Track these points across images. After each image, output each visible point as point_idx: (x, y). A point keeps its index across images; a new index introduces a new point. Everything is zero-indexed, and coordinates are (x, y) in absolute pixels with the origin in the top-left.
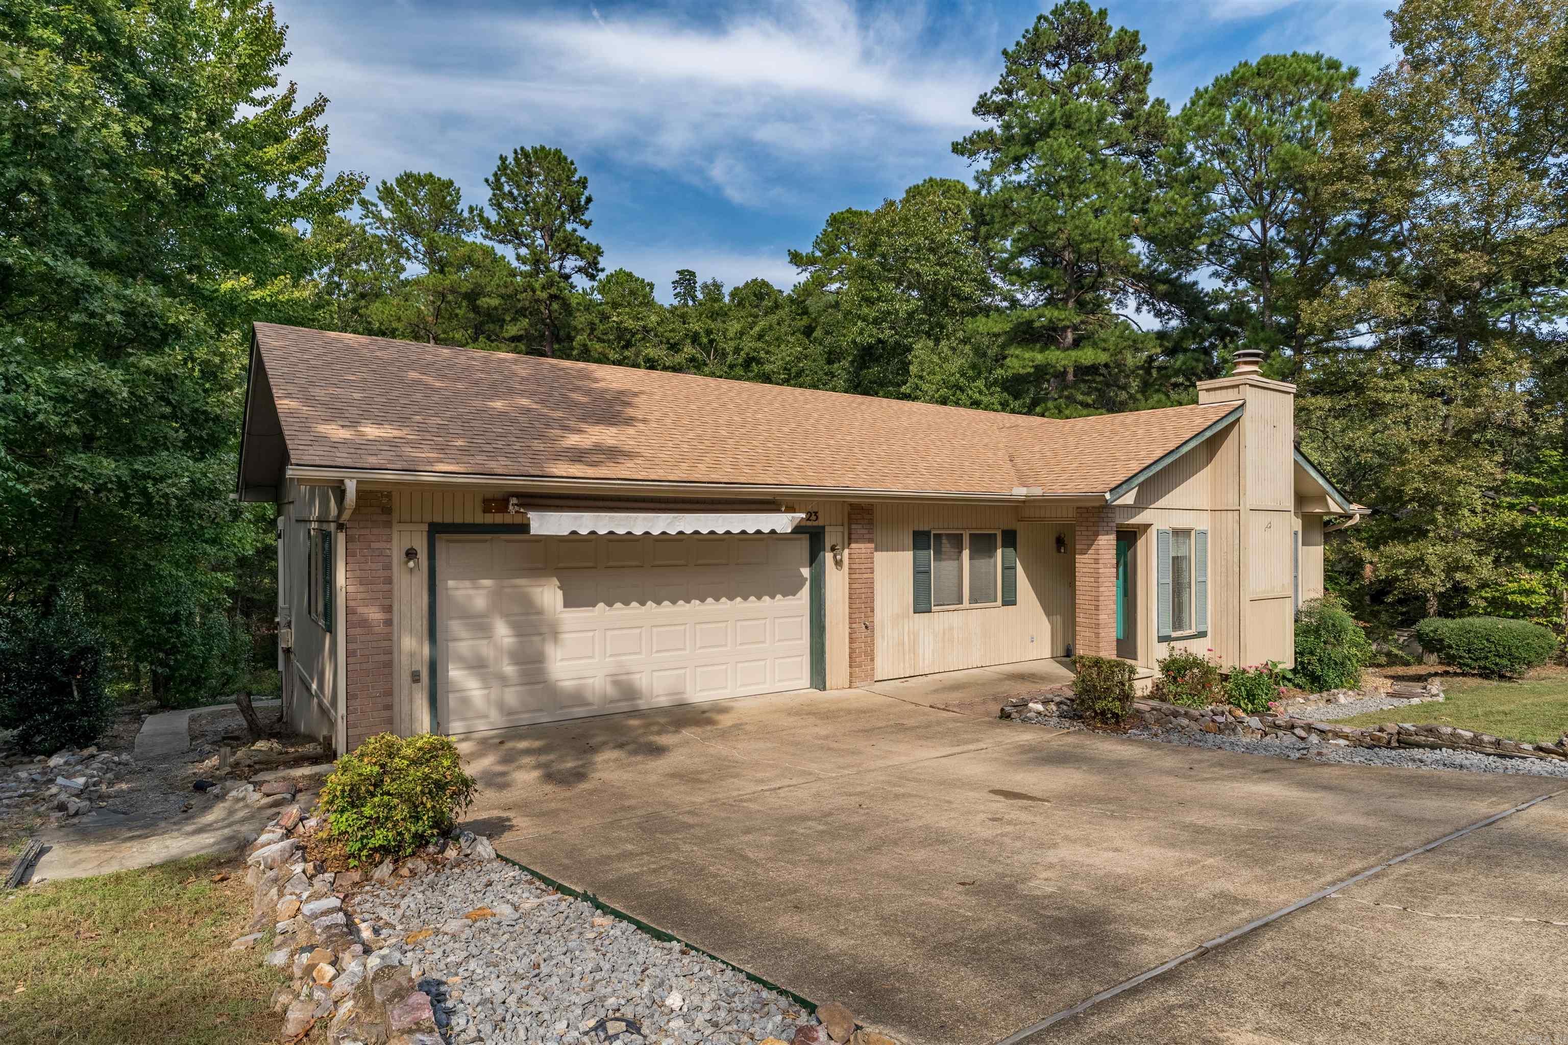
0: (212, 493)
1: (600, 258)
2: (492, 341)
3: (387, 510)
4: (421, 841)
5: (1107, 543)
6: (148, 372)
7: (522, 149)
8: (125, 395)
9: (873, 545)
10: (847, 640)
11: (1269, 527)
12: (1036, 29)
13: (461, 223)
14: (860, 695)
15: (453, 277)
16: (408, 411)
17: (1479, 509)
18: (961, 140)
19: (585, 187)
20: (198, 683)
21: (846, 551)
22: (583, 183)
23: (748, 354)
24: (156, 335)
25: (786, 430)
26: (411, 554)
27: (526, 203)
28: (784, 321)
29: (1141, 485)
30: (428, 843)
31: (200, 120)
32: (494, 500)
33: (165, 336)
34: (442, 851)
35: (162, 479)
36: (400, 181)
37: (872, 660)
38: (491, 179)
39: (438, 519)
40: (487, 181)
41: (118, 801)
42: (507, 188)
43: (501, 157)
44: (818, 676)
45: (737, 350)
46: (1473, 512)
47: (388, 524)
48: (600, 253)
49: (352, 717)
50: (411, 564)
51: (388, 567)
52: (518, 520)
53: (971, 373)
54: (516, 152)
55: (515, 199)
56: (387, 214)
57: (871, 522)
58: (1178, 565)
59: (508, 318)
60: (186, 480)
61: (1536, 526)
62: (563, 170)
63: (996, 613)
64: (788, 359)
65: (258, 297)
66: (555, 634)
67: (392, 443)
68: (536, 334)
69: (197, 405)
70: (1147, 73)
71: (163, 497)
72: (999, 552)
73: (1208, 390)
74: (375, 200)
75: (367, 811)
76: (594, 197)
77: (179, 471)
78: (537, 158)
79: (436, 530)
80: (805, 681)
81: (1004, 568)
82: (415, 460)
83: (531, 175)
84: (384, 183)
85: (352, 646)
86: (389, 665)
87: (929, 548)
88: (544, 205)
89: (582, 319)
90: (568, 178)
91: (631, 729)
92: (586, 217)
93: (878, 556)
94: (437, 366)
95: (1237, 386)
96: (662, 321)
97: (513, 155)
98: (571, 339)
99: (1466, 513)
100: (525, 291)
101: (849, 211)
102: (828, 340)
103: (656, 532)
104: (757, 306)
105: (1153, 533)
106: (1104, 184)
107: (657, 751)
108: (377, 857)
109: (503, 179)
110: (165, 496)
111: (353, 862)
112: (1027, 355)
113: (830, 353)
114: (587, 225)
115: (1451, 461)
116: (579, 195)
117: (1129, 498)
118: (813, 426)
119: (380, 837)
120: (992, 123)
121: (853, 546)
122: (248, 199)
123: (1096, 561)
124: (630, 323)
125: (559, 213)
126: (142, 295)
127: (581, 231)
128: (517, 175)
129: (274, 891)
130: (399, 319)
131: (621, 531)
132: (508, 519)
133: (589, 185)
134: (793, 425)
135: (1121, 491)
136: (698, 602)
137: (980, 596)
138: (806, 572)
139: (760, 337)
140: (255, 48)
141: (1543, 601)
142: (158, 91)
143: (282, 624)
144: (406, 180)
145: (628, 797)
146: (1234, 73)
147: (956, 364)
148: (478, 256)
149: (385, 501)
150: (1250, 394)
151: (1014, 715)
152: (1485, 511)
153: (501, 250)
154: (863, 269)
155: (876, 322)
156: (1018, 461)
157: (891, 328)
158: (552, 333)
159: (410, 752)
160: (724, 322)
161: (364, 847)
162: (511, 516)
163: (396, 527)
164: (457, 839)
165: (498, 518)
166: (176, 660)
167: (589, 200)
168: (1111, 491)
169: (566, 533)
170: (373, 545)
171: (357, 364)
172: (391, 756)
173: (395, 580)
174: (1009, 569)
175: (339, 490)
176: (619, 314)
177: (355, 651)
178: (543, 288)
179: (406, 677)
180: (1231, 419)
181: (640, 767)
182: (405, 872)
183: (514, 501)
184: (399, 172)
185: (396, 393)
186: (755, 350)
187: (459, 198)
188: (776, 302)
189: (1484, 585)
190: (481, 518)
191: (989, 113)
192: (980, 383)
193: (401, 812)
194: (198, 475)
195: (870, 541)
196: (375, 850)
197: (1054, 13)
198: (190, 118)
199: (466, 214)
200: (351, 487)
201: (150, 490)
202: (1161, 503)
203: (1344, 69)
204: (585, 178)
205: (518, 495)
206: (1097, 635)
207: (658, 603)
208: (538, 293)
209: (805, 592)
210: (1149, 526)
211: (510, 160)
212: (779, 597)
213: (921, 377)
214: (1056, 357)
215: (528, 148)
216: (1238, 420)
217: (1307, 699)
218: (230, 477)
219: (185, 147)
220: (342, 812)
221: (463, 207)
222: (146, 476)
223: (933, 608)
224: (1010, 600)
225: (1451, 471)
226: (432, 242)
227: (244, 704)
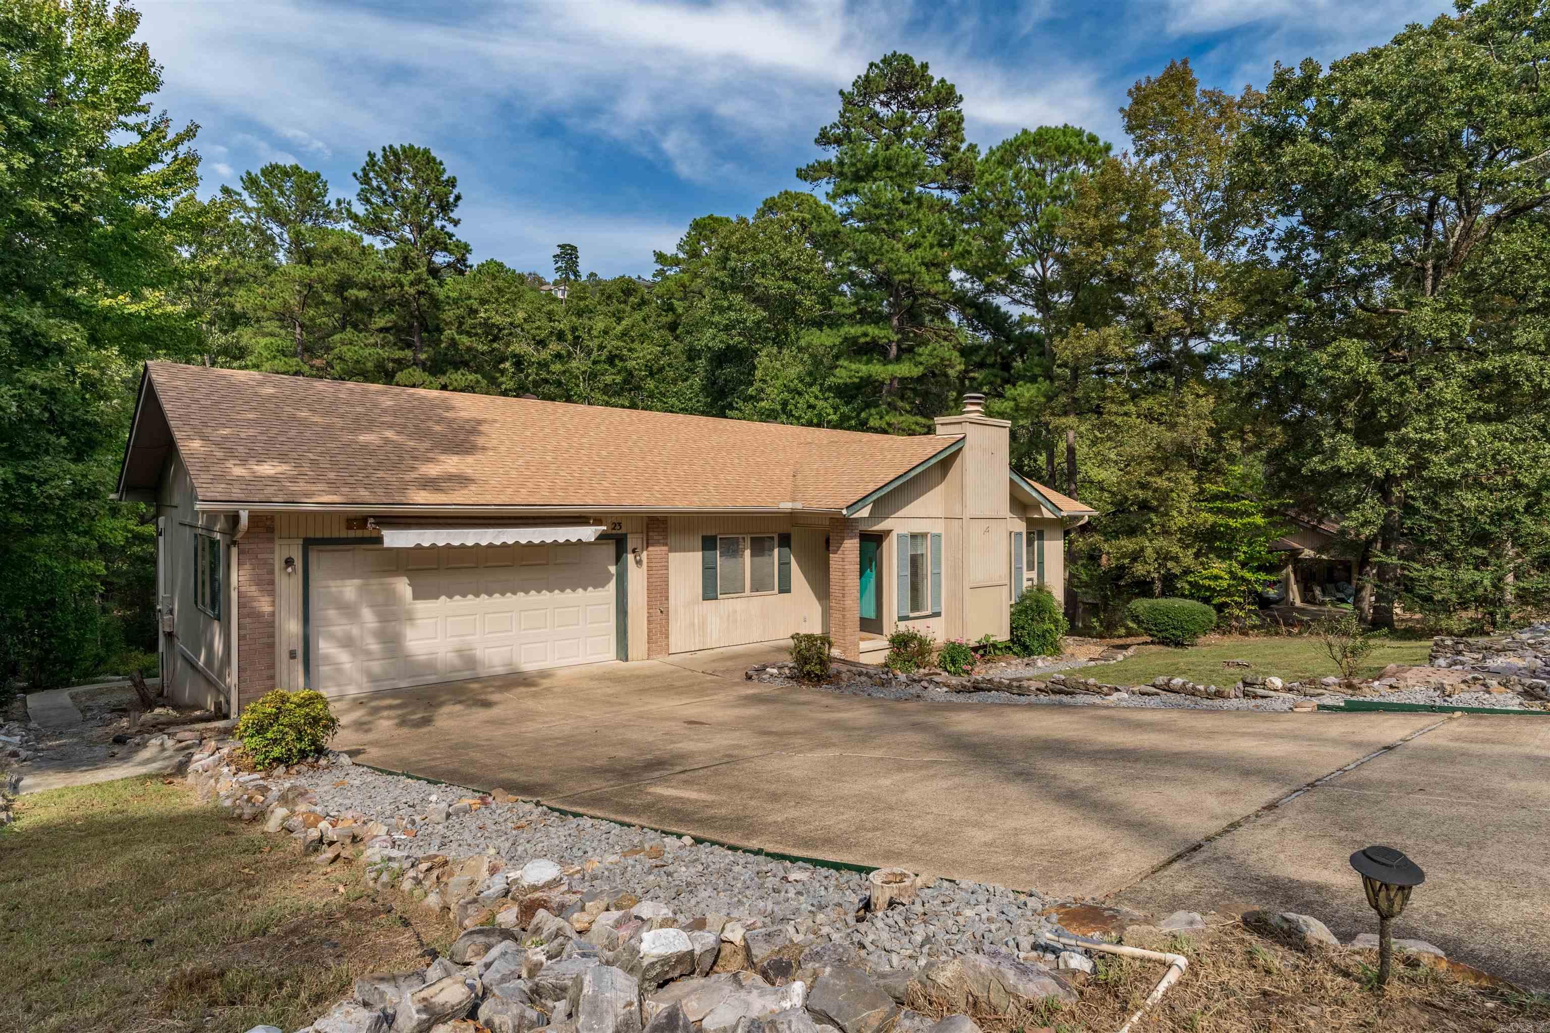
0: (92, 494)
1: (468, 255)
2: (360, 332)
3: (271, 530)
4: (303, 755)
5: (851, 546)
6: (33, 387)
7: (391, 147)
8: (14, 409)
9: (666, 548)
10: (646, 622)
11: (987, 530)
12: (867, 76)
13: (328, 214)
14: (658, 663)
15: (319, 270)
16: (285, 448)
17: (1185, 511)
18: (804, 167)
19: (454, 186)
20: (70, 664)
21: (645, 553)
22: (452, 182)
23: (610, 352)
24: (39, 352)
25: (604, 453)
26: (289, 562)
27: (395, 197)
28: (649, 317)
29: (874, 502)
30: (308, 756)
31: (80, 156)
32: (355, 520)
33: (47, 352)
34: (317, 761)
35: (46, 481)
36: (264, 172)
37: (667, 637)
38: (360, 174)
39: (311, 535)
40: (355, 175)
41: (51, 753)
42: (375, 183)
43: (369, 154)
44: (623, 651)
45: (601, 347)
46: (1180, 512)
47: (271, 540)
48: (469, 251)
49: (243, 685)
50: (290, 570)
51: (272, 572)
52: (374, 534)
53: (808, 379)
54: (384, 149)
55: (384, 193)
56: (251, 203)
57: (665, 530)
58: (915, 563)
59: (376, 309)
60: (68, 482)
61: (1221, 525)
62: (432, 170)
63: (773, 599)
64: (649, 357)
65: (132, 311)
66: (410, 618)
67: (274, 479)
68: (405, 325)
69: (77, 414)
70: (959, 123)
71: (47, 498)
72: (776, 551)
73: (942, 424)
74: (239, 189)
75: (269, 735)
76: (462, 195)
77: (61, 474)
78: (406, 157)
79: (309, 543)
80: (613, 653)
81: (780, 564)
82: (293, 493)
83: (399, 171)
84: (249, 173)
85: (242, 632)
86: (272, 646)
87: (716, 549)
88: (412, 204)
89: (451, 313)
90: (437, 179)
91: (472, 690)
92: (454, 215)
93: (672, 555)
94: (308, 401)
95: (960, 423)
96: (530, 316)
97: (382, 153)
98: (440, 331)
99: (1175, 513)
100: (394, 286)
101: (711, 217)
102: (688, 339)
103: (484, 543)
104: (625, 302)
105: (894, 537)
106: (918, 221)
107: (487, 704)
108: (275, 764)
109: (371, 175)
110: (49, 497)
111: (259, 767)
112: (853, 366)
113: (690, 350)
114: (456, 223)
115: (1160, 473)
116: (447, 195)
117: (865, 512)
118: (630, 449)
119: (277, 752)
120: (832, 154)
121: (650, 549)
122: (120, 215)
123: (843, 560)
124: (498, 319)
125: (427, 211)
126: (27, 317)
127: (450, 228)
128: (385, 172)
129: (212, 781)
130: (265, 309)
131: (456, 543)
132: (366, 534)
133: (458, 183)
134: (612, 448)
135: (857, 507)
136: (522, 594)
137: (759, 586)
138: (613, 569)
139: (624, 334)
140: (130, 85)
141: (1225, 584)
142: (40, 129)
143: (165, 611)
144: (270, 171)
145: (449, 734)
146: (1016, 139)
147: (793, 372)
148: (347, 248)
149: (268, 523)
150: (969, 430)
151: (754, 677)
152: (1189, 513)
153: (367, 240)
154: (716, 279)
155: (727, 328)
156: (799, 477)
157: (740, 335)
158: (421, 324)
159: (296, 699)
160: (590, 319)
161: (266, 758)
162: (370, 530)
163: (278, 542)
164: (326, 755)
165: (359, 533)
166: (51, 643)
167: (458, 198)
168: (847, 508)
169: (412, 546)
170: (260, 556)
171: (240, 402)
172: (283, 702)
173: (277, 581)
174: (784, 566)
175: (234, 518)
176: (486, 311)
177: (245, 636)
178: (412, 284)
179: (285, 656)
180: (954, 449)
181: (466, 718)
182: (293, 771)
183: (371, 520)
184: (265, 163)
185: (275, 431)
186: (617, 348)
187: (326, 191)
188: (642, 298)
189: (1187, 572)
190: (344, 534)
191: (830, 143)
192: (815, 389)
193: (291, 735)
194: (79, 478)
195: (665, 544)
196: (275, 759)
197: (883, 61)
198: (71, 155)
199: (333, 206)
200: (244, 516)
201: (35, 492)
202: (899, 514)
203: (1101, 143)
204: (454, 178)
205: (374, 517)
206: (844, 616)
207: (490, 595)
208: (406, 288)
209: (612, 585)
210: (889, 532)
211: (379, 156)
212: (590, 589)
213: (765, 381)
214: (877, 370)
215: (397, 146)
216: (960, 449)
217: (1009, 664)
218: (111, 479)
219: (66, 180)
220: (252, 737)
221: (331, 198)
222: (30, 479)
223: (719, 596)
224: (785, 588)
225: (1160, 482)
226: (298, 233)
227: (137, 680)
